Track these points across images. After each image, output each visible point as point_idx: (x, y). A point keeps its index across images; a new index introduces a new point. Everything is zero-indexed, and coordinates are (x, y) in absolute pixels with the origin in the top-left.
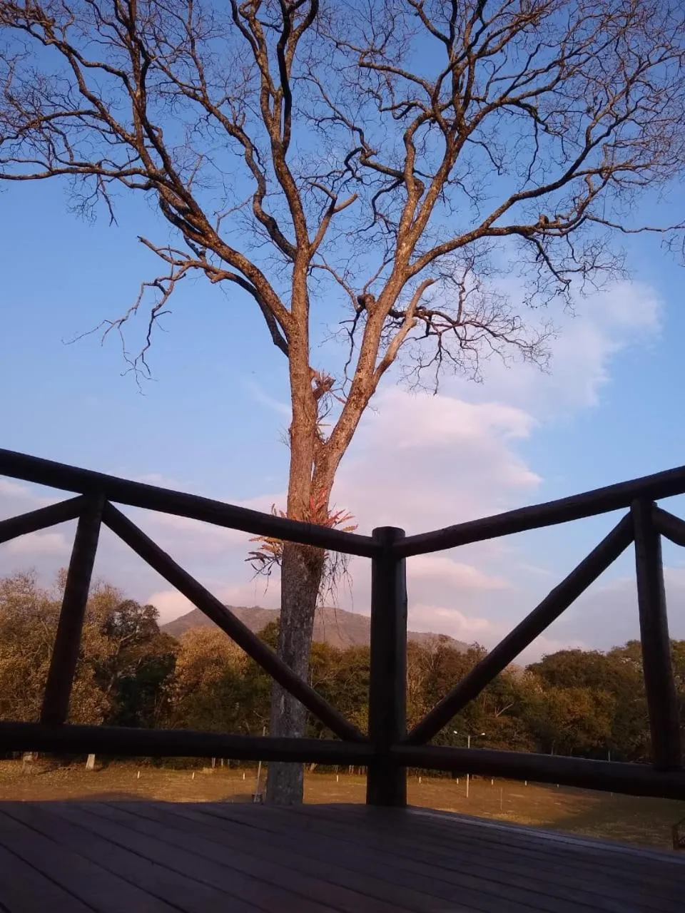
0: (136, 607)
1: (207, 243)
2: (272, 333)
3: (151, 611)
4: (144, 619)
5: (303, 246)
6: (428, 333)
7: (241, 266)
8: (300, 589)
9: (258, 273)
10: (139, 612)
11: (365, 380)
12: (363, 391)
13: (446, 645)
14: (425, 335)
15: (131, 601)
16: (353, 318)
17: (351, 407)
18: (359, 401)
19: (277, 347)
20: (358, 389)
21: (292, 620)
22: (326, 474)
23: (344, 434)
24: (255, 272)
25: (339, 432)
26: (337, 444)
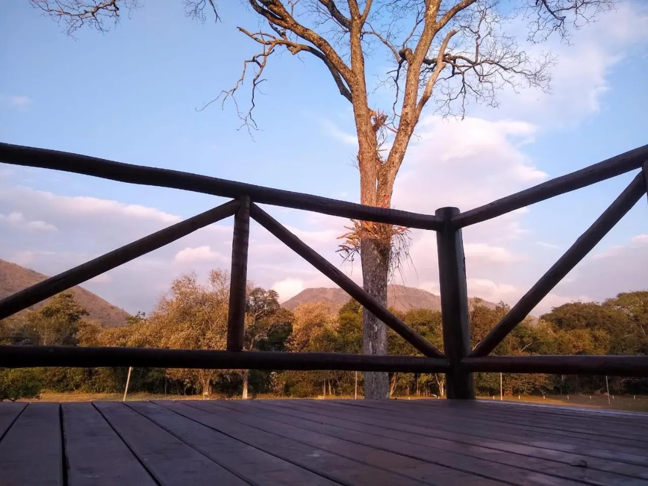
0: (263, 292)
1: (286, 25)
2: (339, 86)
3: (273, 294)
4: (269, 300)
5: (356, 18)
6: (454, 74)
7: (312, 39)
8: (376, 269)
9: (325, 43)
10: (265, 295)
11: (410, 114)
12: (409, 122)
13: (479, 305)
14: (452, 75)
15: (259, 288)
16: (397, 69)
17: (401, 135)
18: (407, 130)
19: (343, 96)
20: (405, 120)
21: (371, 290)
22: (387, 187)
23: (397, 156)
24: (323, 42)
25: (394, 155)
26: (393, 163)
